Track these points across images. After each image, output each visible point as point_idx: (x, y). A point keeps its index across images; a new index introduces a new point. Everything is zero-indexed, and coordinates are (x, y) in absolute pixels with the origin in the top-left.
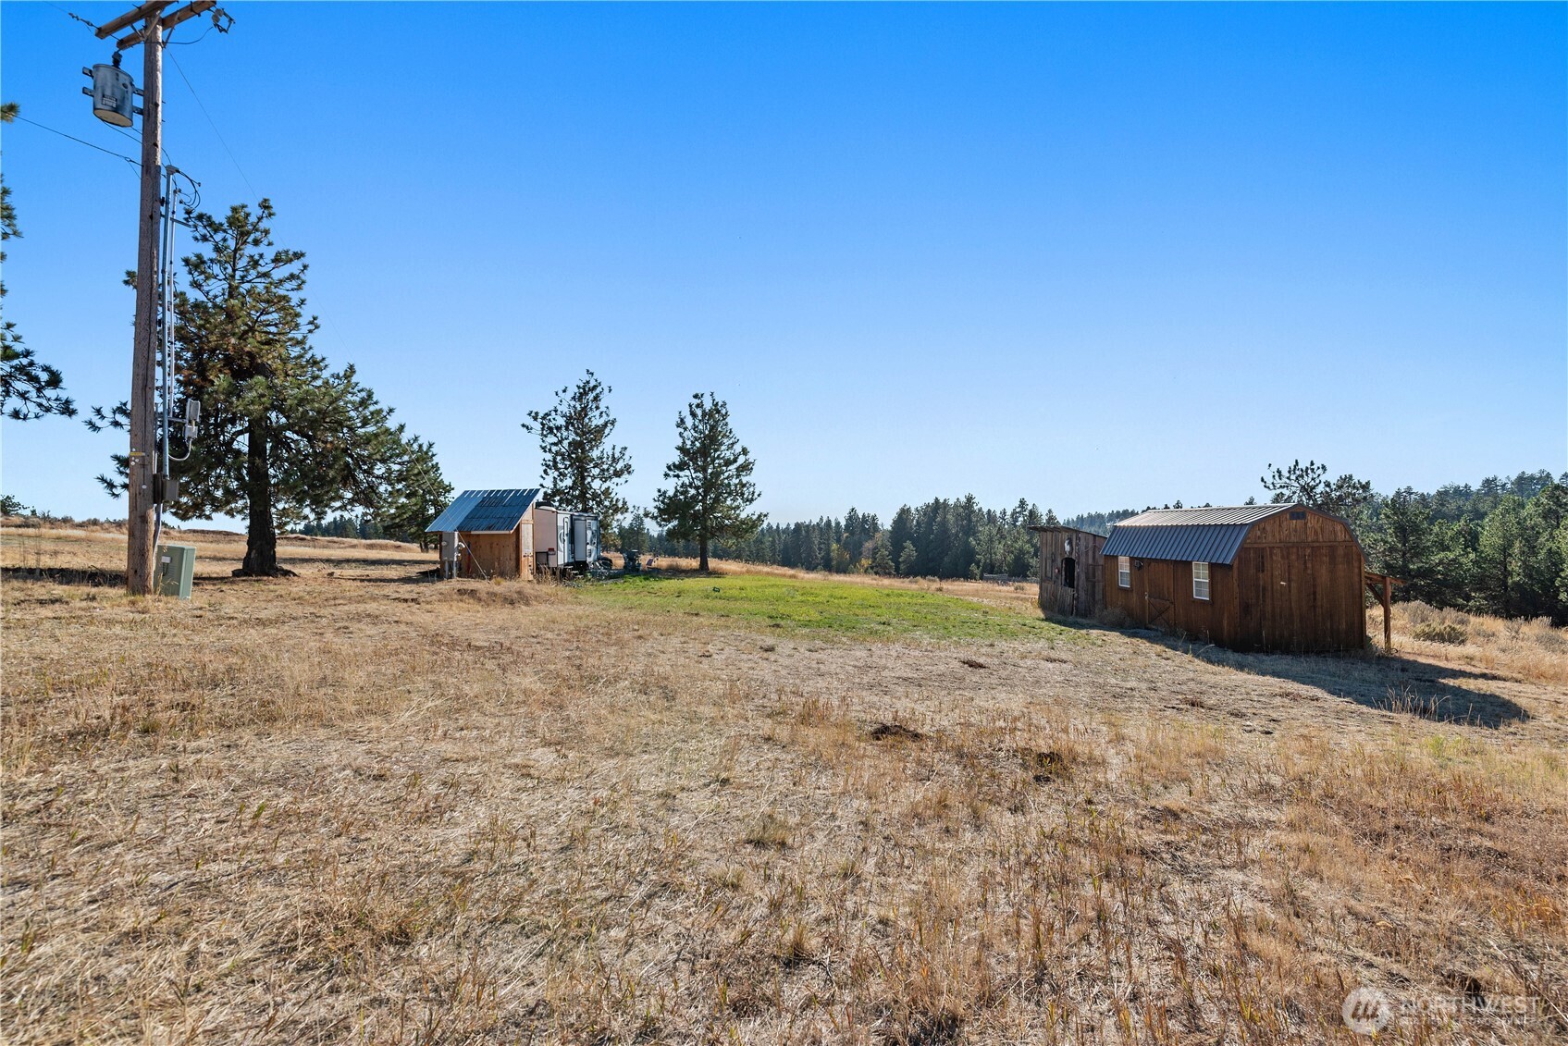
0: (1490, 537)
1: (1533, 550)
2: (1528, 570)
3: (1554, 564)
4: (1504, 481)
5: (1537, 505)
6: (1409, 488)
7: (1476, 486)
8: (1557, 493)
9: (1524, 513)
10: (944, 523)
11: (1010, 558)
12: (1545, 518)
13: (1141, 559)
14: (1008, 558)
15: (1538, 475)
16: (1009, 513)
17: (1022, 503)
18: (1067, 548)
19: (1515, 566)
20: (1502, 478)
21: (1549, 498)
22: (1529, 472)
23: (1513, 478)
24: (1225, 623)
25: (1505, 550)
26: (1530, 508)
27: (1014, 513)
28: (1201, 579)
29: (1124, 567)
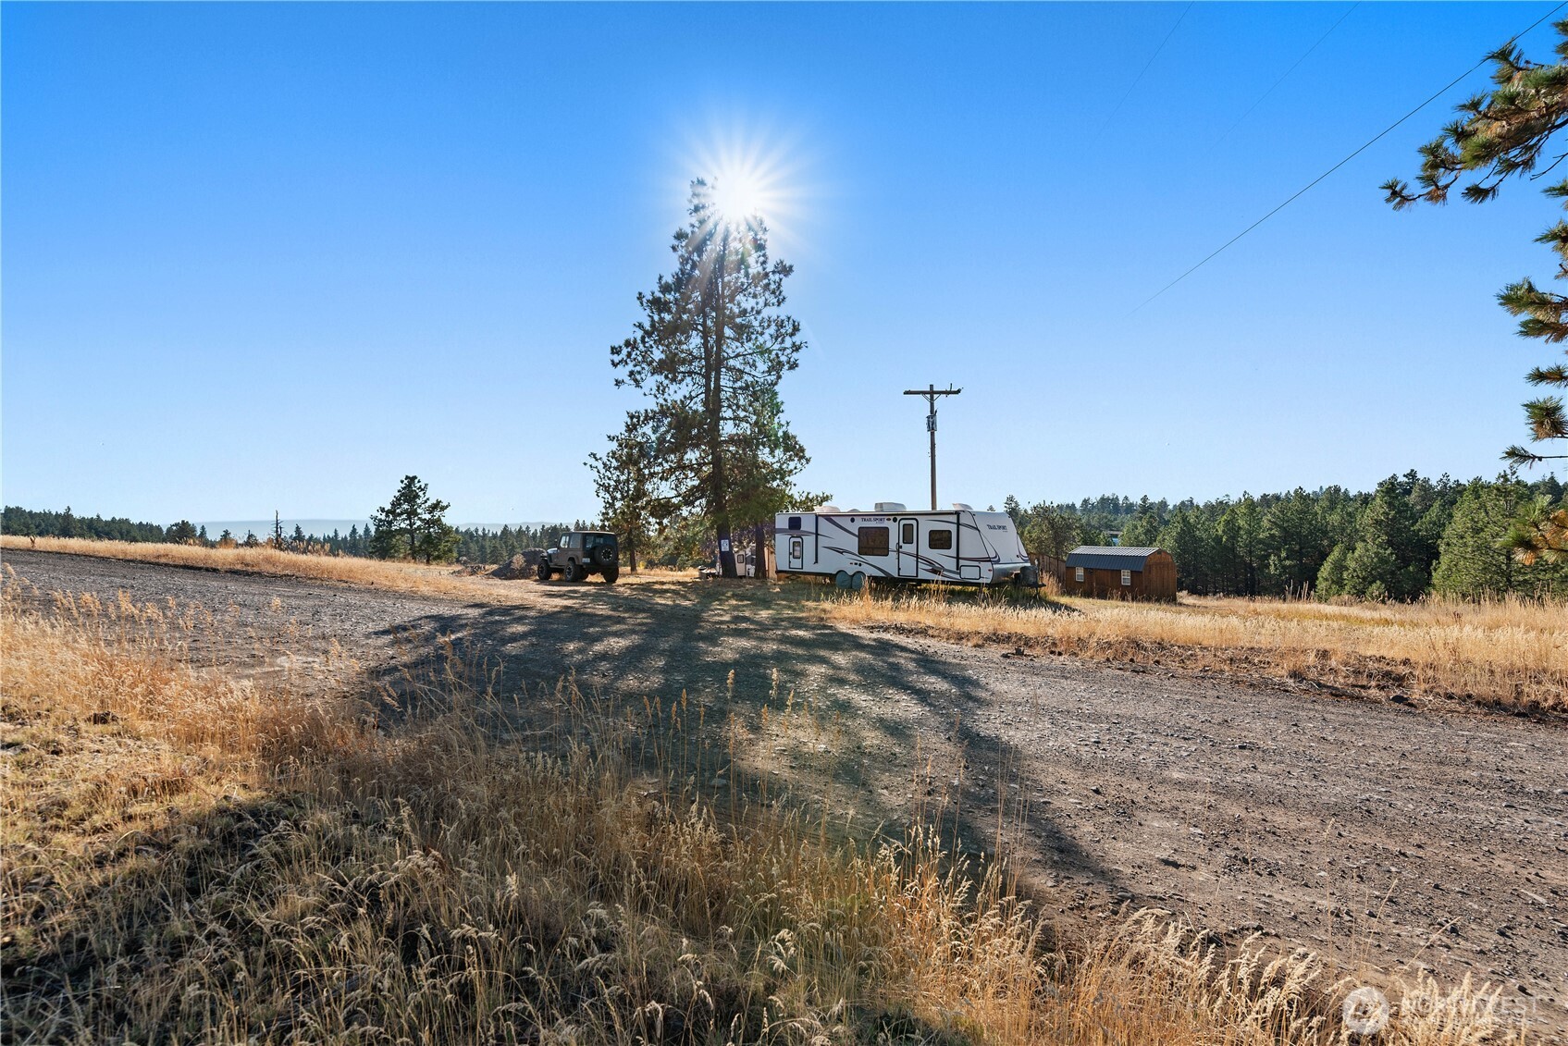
13: (1092, 569)
28: (1126, 577)
29: (1080, 572)
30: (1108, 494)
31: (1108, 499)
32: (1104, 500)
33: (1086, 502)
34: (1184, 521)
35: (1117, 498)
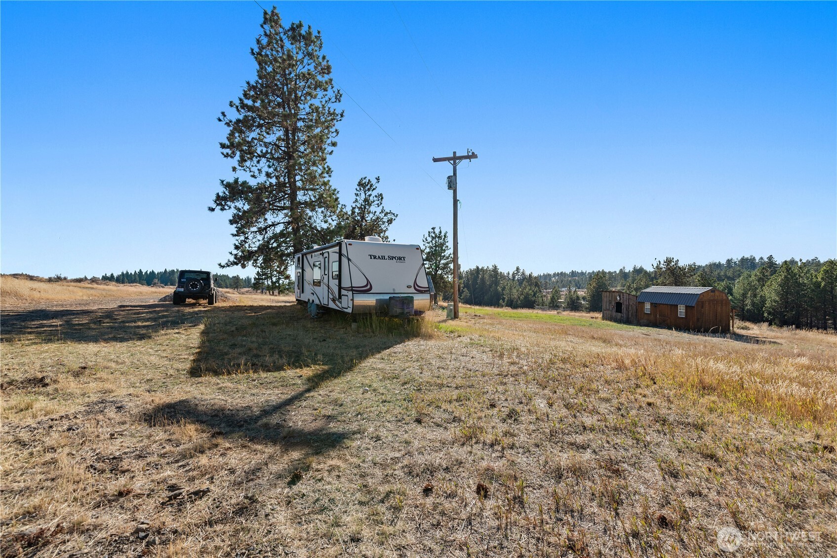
0: (737, 289)
1: (755, 296)
2: (753, 304)
3: (763, 301)
4: (736, 260)
5: (756, 276)
6: (694, 263)
7: (723, 262)
8: (763, 271)
9: (751, 279)
10: (483, 279)
11: (522, 297)
12: (759, 281)
13: (656, 304)
14: (521, 297)
15: (750, 258)
16: (511, 274)
17: (518, 269)
18: (618, 298)
19: (748, 301)
20: (735, 259)
21: (760, 273)
22: (746, 257)
23: (739, 259)
24: (691, 324)
25: (744, 295)
26: (753, 277)
27: (513, 274)
28: (681, 311)
29: (648, 306)
30: (747, 256)
31: (747, 259)
32: (743, 260)
33: (729, 261)
34: (788, 271)
35: (754, 258)
